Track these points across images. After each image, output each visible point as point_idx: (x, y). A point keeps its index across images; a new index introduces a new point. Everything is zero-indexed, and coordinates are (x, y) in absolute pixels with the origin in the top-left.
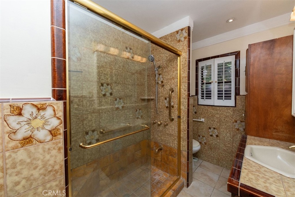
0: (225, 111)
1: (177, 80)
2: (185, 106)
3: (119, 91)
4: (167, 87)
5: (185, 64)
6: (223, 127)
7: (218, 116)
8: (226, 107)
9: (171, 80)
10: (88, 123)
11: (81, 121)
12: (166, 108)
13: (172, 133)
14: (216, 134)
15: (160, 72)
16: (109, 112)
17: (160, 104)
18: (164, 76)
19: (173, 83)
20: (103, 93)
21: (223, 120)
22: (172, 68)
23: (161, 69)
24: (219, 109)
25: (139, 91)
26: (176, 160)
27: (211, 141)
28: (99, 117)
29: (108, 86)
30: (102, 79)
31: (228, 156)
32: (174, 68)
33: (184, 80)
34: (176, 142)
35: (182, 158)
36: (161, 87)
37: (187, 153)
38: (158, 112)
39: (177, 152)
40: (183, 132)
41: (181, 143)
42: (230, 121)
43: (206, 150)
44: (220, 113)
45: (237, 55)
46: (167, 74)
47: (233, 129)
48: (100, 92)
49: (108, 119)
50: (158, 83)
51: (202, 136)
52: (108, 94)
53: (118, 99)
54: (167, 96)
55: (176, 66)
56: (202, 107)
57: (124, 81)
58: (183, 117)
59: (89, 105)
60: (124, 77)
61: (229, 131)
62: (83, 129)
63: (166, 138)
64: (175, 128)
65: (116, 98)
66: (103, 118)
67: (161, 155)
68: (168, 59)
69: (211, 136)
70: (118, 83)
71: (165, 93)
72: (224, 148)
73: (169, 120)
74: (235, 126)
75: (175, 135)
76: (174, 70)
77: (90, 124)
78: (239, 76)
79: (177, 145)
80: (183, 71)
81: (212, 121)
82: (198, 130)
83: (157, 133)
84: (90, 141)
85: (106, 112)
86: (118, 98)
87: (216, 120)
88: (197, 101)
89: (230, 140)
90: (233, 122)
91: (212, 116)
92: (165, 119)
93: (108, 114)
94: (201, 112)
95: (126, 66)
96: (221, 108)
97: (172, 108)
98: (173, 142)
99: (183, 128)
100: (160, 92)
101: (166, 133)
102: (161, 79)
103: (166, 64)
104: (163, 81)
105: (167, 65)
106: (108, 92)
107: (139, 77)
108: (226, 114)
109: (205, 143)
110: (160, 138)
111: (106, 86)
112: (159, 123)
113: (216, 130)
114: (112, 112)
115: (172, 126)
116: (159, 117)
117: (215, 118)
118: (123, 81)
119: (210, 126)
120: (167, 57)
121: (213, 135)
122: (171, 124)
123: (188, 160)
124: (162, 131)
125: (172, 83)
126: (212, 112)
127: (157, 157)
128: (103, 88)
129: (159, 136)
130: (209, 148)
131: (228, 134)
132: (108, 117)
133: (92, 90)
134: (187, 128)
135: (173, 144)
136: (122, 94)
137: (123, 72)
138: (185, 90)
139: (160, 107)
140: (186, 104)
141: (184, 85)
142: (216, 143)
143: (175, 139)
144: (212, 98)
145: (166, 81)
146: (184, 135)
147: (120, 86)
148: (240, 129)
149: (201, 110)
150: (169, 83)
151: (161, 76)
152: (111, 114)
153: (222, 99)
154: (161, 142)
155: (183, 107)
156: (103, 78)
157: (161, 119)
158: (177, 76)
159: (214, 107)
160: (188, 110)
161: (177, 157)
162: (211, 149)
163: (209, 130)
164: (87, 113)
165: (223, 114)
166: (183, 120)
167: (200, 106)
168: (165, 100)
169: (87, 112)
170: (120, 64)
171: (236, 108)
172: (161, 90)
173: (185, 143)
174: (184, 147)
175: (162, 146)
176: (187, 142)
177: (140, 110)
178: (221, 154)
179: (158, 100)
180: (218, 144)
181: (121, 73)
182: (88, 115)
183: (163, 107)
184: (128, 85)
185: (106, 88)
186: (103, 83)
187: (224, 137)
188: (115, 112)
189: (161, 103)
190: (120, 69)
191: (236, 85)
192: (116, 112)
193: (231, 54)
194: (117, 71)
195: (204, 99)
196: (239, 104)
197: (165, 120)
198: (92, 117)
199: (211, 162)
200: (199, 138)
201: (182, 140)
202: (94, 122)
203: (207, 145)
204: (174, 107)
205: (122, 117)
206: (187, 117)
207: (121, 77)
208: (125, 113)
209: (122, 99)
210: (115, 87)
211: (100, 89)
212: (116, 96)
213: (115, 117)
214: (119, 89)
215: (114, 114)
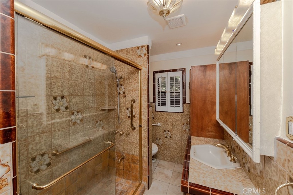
0: (176, 116)
1: (138, 91)
2: (145, 116)
3: (77, 103)
4: (129, 98)
5: (145, 78)
6: (175, 129)
7: (171, 121)
8: (177, 113)
9: (132, 91)
10: (35, 147)
11: (24, 146)
12: (127, 118)
13: (134, 142)
14: (170, 136)
15: (122, 83)
16: (64, 128)
18: (126, 87)
19: (135, 94)
20: (56, 108)
21: (175, 124)
22: (134, 81)
23: (123, 80)
24: (172, 115)
25: (100, 101)
26: (138, 166)
27: (166, 142)
28: (51, 136)
29: (63, 100)
30: (55, 92)
31: (178, 153)
32: (135, 80)
33: (144, 93)
34: (138, 150)
35: (143, 163)
36: (122, 98)
37: (147, 158)
38: (120, 122)
39: (138, 158)
40: (144, 139)
41: (143, 149)
42: (180, 124)
43: (162, 150)
44: (173, 118)
45: (184, 71)
46: (129, 85)
47: (182, 131)
48: (52, 107)
49: (62, 137)
50: (120, 93)
51: (159, 138)
52: (62, 108)
54: (129, 106)
55: (137, 78)
56: (159, 112)
57: (83, 92)
58: (144, 126)
59: (37, 125)
60: (83, 88)
61: (179, 132)
62: (28, 155)
63: (128, 147)
64: (136, 137)
65: (73, 111)
66: (57, 137)
67: (124, 163)
68: (130, 71)
69: (166, 137)
70: (76, 95)
71: (127, 103)
72: (176, 147)
73: (131, 129)
74: (183, 128)
75: (137, 143)
76: (135, 83)
77: (38, 148)
78: (185, 89)
79: (139, 153)
80: (144, 84)
81: (167, 125)
82: (155, 133)
83: (120, 142)
84: (38, 168)
86: (75, 112)
87: (170, 124)
88: (154, 107)
89: (180, 139)
90: (182, 125)
91: (166, 120)
92: (127, 128)
93: (62, 131)
94: (158, 117)
95: (85, 76)
96: (173, 114)
97: (134, 117)
98: (135, 150)
99: (144, 136)
100: (122, 102)
101: (128, 142)
102: (122, 89)
103: (128, 75)
104: (125, 91)
105: (129, 77)
106: (63, 106)
107: (99, 87)
108: (176, 119)
109: (161, 144)
110: (122, 148)
111: (61, 99)
112: (121, 133)
113: (169, 133)
114: (68, 128)
115: (134, 135)
116: (121, 127)
117: (169, 122)
118: (81, 92)
119: (165, 129)
120: (128, 69)
121: (168, 137)
122: (133, 133)
123: (148, 165)
124: (124, 140)
125: (133, 94)
126: (167, 118)
127: (120, 167)
128: (56, 102)
129: (121, 146)
130: (164, 149)
131: (178, 135)
132: (63, 135)
134: (147, 136)
135: (135, 151)
136: (80, 106)
137: (81, 83)
138: (145, 101)
139: (122, 117)
140: (146, 114)
141: (145, 97)
142: (170, 143)
143: (137, 147)
144: (166, 105)
145: (127, 92)
146: (145, 142)
147: (77, 98)
148: (186, 130)
149: (158, 115)
150: (130, 94)
151: (123, 87)
152: (67, 131)
153: (174, 106)
154: (123, 151)
155: (144, 117)
156: (57, 91)
157: (123, 128)
158: (138, 88)
159: (168, 113)
160: (148, 119)
161: (139, 164)
162: (166, 149)
163: (165, 133)
164: (33, 135)
165: (174, 118)
166: (144, 129)
167: (157, 112)
168: (127, 110)
169: (34, 133)
170: (77, 74)
171: (183, 114)
172: (122, 100)
173: (146, 150)
174: (145, 153)
175: (124, 155)
176: (147, 148)
177: (100, 121)
178: (173, 152)
179: (120, 110)
180: (171, 144)
181: (79, 84)
182: (36, 136)
183: (125, 117)
184: (87, 96)
185: (61, 102)
186: (56, 96)
187: (176, 138)
189: (123, 113)
190: (77, 79)
191: (183, 96)
192: (73, 127)
193: (180, 70)
194: (74, 81)
195: (160, 106)
196: (186, 110)
197: (127, 130)
198: (41, 139)
199: (166, 161)
200: (156, 140)
201: (143, 147)
202: (44, 144)
203: (163, 146)
204: (135, 117)
205: (80, 132)
206: (147, 126)
207: (79, 88)
208: (84, 127)
209: (80, 112)
210: (71, 99)
211: (53, 104)
212: (73, 109)
213: (72, 133)
214: (77, 102)
215: (70, 129)
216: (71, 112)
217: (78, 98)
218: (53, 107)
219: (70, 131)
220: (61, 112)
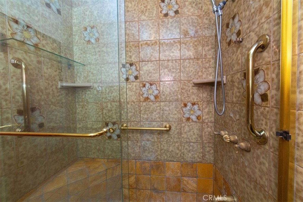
3: (150, 73)
4: (250, 41)
9: (261, 11)
10: (108, 113)
11: (101, 110)
16: (134, 102)
17: (234, 92)
18: (244, 14)
19: (268, 17)
29: (132, 67)
49: (132, 112)
50: (231, 40)
52: (132, 78)
53: (148, 85)
59: (109, 92)
62: (103, 118)
64: (269, 170)
65: (145, 83)
66: (126, 110)
70: (148, 61)
77: (110, 115)
84: (110, 135)
85: (130, 103)
86: (147, 83)
92: (243, 131)
93: (132, 104)
97: (263, 100)
101: (246, 172)
102: (235, 28)
104: (240, 29)
106: (132, 75)
111: (129, 67)
114: (138, 103)
116: (232, 125)
125: (263, 20)
129: (232, 171)
132: (133, 110)
133: (111, 73)
136: (154, 77)
139: (235, 100)
147: (150, 64)
150: (253, 27)
151: (236, 20)
152: (137, 106)
154: (235, 188)
157: (234, 129)
164: (106, 101)
169: (107, 100)
172: (236, 55)
177: (193, 104)
179: (231, 83)
182: (108, 103)
183: (240, 99)
185: (129, 70)
188: (142, 104)
192: (144, 104)
198: (112, 107)
202: (114, 113)
205: (155, 113)
208: (161, 107)
209: (155, 85)
210: (142, 67)
211: (121, 72)
212: (145, 80)
213: (143, 111)
214: (149, 70)
215: (141, 105)
216: (142, 83)
217: (152, 65)
218: (122, 76)
219: (140, 107)
220: (130, 82)
